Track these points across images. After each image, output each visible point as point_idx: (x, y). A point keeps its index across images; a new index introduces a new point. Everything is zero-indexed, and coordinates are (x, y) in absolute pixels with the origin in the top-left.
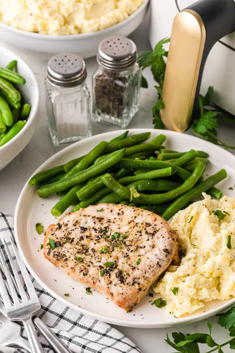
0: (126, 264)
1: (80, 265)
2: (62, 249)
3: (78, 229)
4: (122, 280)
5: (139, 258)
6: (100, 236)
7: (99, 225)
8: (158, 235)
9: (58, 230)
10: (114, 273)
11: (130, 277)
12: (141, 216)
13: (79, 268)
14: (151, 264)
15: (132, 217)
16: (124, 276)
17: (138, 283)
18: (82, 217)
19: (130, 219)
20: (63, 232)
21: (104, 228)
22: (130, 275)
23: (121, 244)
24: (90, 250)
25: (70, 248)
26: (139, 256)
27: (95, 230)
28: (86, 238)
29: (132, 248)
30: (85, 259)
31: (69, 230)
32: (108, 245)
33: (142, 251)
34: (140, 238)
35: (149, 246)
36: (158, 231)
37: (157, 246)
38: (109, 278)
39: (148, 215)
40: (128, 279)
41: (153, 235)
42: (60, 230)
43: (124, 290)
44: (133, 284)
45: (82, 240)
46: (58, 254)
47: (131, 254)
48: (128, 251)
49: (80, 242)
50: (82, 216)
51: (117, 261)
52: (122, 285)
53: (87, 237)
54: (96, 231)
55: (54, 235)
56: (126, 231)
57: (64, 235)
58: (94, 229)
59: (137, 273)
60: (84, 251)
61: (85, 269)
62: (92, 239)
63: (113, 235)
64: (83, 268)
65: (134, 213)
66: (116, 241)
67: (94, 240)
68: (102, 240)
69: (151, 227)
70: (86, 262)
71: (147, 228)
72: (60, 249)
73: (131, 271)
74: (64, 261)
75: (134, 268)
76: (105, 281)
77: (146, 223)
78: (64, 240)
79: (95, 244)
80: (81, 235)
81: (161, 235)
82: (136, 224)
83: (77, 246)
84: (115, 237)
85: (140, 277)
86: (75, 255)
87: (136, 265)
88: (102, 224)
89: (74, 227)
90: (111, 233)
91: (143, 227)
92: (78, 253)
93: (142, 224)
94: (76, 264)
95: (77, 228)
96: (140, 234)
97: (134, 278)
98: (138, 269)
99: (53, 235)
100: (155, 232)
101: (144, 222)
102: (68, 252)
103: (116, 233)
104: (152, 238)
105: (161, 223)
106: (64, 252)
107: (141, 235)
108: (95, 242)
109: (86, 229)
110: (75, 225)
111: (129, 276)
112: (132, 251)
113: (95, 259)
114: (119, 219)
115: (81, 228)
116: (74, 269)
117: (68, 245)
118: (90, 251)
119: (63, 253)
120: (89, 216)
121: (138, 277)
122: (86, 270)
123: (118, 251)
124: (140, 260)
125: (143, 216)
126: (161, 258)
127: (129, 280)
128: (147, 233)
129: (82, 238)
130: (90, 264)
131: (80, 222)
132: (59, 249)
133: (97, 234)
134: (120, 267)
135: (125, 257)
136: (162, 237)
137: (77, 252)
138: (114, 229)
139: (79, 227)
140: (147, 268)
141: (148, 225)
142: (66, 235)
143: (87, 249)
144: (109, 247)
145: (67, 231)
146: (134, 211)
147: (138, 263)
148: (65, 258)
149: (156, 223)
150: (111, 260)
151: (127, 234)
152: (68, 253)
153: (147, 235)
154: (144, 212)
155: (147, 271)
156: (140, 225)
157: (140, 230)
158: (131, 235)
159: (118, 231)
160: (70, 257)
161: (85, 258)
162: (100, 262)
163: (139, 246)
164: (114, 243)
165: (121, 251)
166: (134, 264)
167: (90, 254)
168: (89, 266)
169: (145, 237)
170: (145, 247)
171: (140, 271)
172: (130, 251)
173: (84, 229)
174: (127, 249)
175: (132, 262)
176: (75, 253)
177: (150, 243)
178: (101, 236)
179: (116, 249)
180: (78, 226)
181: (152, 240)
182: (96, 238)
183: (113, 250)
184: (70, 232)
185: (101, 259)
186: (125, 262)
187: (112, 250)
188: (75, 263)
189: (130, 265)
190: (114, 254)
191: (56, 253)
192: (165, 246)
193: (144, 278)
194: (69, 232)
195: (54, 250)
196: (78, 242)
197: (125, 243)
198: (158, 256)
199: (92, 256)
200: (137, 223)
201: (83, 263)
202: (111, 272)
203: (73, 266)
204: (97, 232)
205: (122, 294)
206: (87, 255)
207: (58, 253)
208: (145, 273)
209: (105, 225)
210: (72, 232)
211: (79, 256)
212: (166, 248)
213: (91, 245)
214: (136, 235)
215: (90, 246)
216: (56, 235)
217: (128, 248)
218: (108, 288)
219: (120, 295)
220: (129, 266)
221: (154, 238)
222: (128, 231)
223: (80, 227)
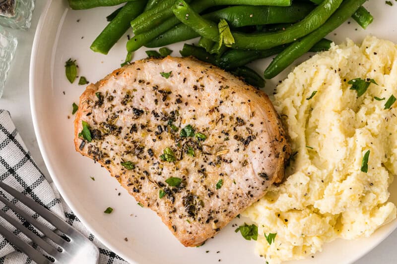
0: (199, 184)
1: (130, 174)
2: (102, 143)
3: (129, 111)
4: (192, 212)
5: (220, 178)
6: (163, 127)
7: (163, 106)
8: (254, 145)
9: (97, 106)
10: (180, 197)
11: (205, 208)
12: (231, 103)
13: (127, 180)
14: (239, 192)
15: (216, 100)
16: (196, 204)
17: (215, 219)
18: (137, 85)
19: (213, 104)
20: (106, 111)
21: (171, 113)
22: (205, 205)
23: (195, 149)
24: (146, 150)
25: (116, 144)
26: (221, 175)
27: (156, 115)
28: (140, 128)
29: (211, 159)
30: (137, 165)
31: (115, 110)
32: (174, 147)
33: (226, 168)
34: (225, 143)
35: (238, 162)
36: (255, 138)
37: (250, 165)
38: (172, 203)
39: (242, 103)
40: (200, 211)
41: (246, 143)
42: (100, 109)
43: (194, 228)
44: (208, 221)
45: (134, 132)
46: (96, 151)
47: (209, 169)
48: (205, 162)
49: (131, 135)
50: (137, 82)
51: (186, 177)
52: (192, 219)
53: (143, 127)
54: (158, 118)
55: (91, 116)
56: (205, 128)
57: (107, 120)
58: (154, 114)
59: (215, 203)
60: (137, 152)
61: (137, 182)
62: (149, 131)
63: (183, 130)
64: (133, 180)
65: (220, 93)
66: (187, 142)
67: (153, 133)
68: (165, 134)
69: (244, 127)
70: (139, 170)
71: (238, 128)
72: (99, 143)
73: (207, 197)
74: (104, 163)
75: (211, 194)
76: (166, 208)
77: (237, 119)
78: (107, 129)
79: (154, 141)
80: (133, 123)
81: (259, 148)
82: (220, 117)
83: (125, 142)
84: (186, 135)
85: (220, 210)
86: (123, 156)
87: (216, 190)
88: (167, 105)
89: (123, 107)
90: (180, 124)
91: (232, 125)
92: (128, 153)
93: (231, 118)
94: (124, 171)
95: (127, 110)
96: (226, 137)
97: (210, 210)
98: (218, 197)
99: (89, 114)
100: (251, 138)
101: (234, 114)
102: (112, 149)
103: (189, 126)
104: (244, 150)
105: (262, 123)
106: (105, 149)
107: (227, 139)
108: (155, 137)
109: (142, 112)
110: (124, 103)
111: (203, 206)
112: (210, 164)
113: (152, 166)
114: (196, 97)
115: (134, 109)
116: (121, 179)
117: (111, 138)
118: (146, 153)
119: (104, 151)
120: (148, 83)
121: (217, 210)
122: (137, 185)
123: (188, 160)
124: (221, 182)
125: (234, 103)
126: (255, 185)
127: (203, 213)
128: (236, 137)
129: (134, 129)
130: (145, 175)
131: (132, 98)
132: (97, 143)
133: (159, 123)
134: (190, 188)
135: (199, 171)
136: (260, 151)
137: (125, 152)
138: (186, 118)
139: (130, 108)
140: (231, 197)
141: (241, 122)
142: (110, 119)
143: (142, 149)
144: (175, 151)
145: (112, 112)
146: (220, 89)
147: (219, 187)
148: (106, 159)
149: (253, 120)
150: (177, 174)
151: (206, 133)
152: (112, 151)
153: (236, 142)
154: (236, 95)
155: (231, 201)
156: (227, 119)
157: (227, 130)
158: (211, 136)
159: (191, 122)
160: (114, 159)
161: (138, 163)
162: (160, 174)
163: (223, 157)
164: (183, 146)
165: (193, 161)
166: (212, 187)
167: (145, 157)
168: (143, 178)
169: (233, 144)
170: (231, 161)
171: (220, 200)
172: (208, 162)
173: (138, 113)
174: (204, 159)
175: (210, 183)
176: (123, 153)
177: (240, 156)
178: (165, 127)
179: (186, 156)
180: (128, 105)
181: (244, 152)
182: (157, 130)
183: (182, 158)
184: (117, 114)
185: (162, 169)
186: (198, 180)
187: (179, 158)
188: (122, 169)
189: (205, 187)
190: (183, 164)
191: (93, 149)
192: (263, 169)
193: (226, 213)
194: (114, 114)
195: (90, 143)
196: (127, 134)
197: (201, 149)
198: (249, 182)
199: (148, 162)
200: (223, 116)
201: (134, 171)
202: (176, 195)
203: (118, 174)
204: (160, 118)
205: (190, 233)
206: (141, 158)
207: (96, 149)
208: (229, 204)
209: (173, 107)
210: (119, 114)
211: (128, 158)
212: (263, 171)
213: (149, 141)
214: (220, 137)
215: (146, 143)
216: (93, 117)
217: (206, 157)
218: (169, 219)
219: (187, 234)
220: (204, 189)
221: (247, 149)
222: (207, 129)
223: (132, 107)
